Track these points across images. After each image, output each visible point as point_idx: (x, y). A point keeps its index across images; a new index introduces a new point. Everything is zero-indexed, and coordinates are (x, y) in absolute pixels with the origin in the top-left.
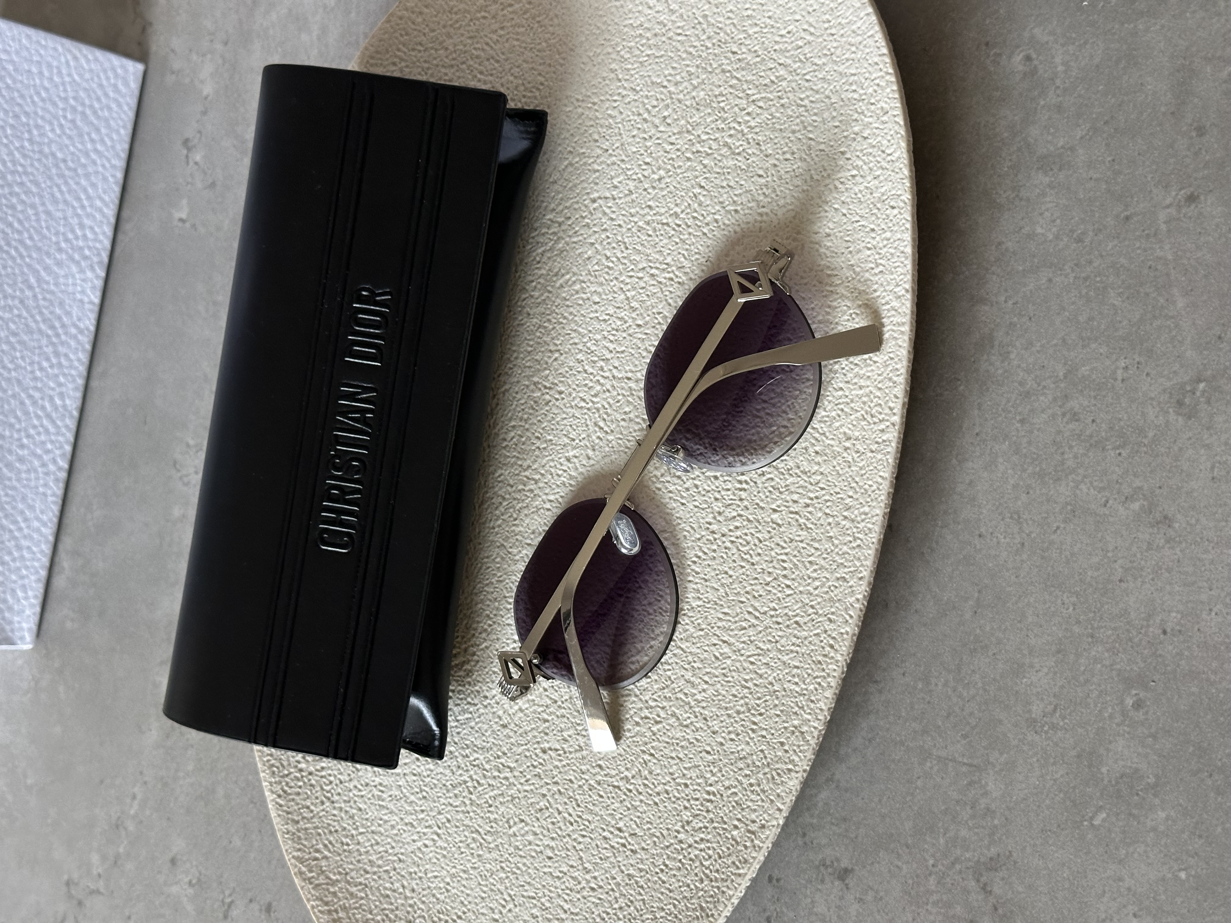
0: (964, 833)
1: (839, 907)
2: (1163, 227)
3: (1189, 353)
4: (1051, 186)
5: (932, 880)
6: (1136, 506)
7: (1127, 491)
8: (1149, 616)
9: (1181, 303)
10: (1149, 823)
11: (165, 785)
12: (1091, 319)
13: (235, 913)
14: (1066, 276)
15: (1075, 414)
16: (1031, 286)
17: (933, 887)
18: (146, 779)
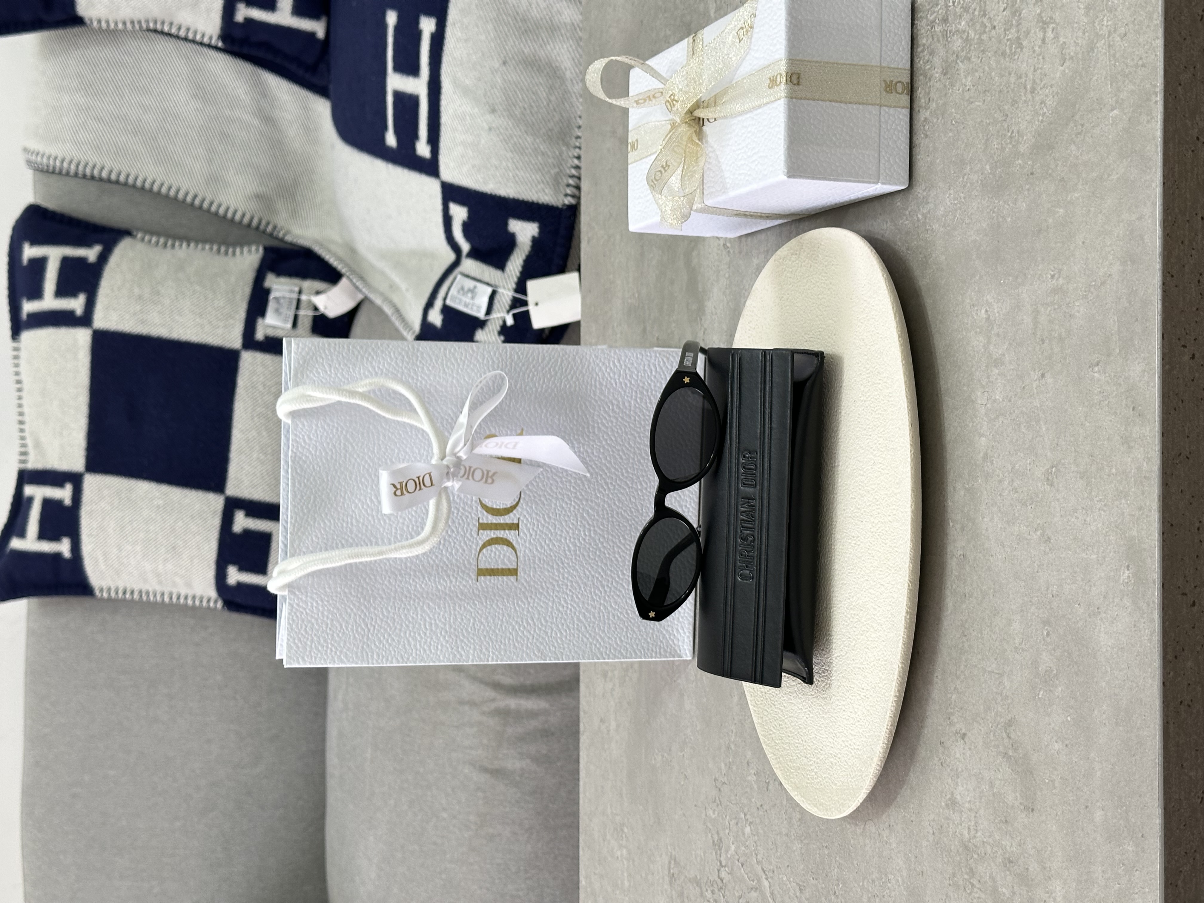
0: (1000, 709)
1: (963, 754)
2: (1035, 391)
3: (1049, 454)
4: (999, 375)
5: (992, 736)
6: (1039, 533)
7: (1035, 526)
8: (1048, 589)
9: (1044, 429)
10: (1057, 694)
11: (742, 724)
12: (1017, 440)
13: (770, 787)
14: (1007, 419)
15: (1016, 489)
16: (997, 426)
17: (992, 738)
18: (736, 722)
